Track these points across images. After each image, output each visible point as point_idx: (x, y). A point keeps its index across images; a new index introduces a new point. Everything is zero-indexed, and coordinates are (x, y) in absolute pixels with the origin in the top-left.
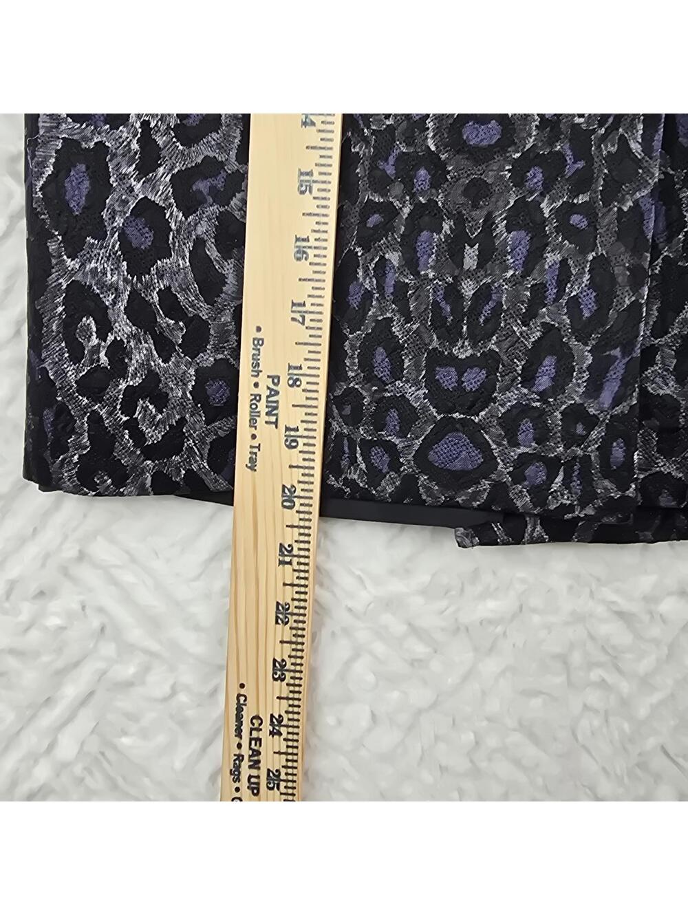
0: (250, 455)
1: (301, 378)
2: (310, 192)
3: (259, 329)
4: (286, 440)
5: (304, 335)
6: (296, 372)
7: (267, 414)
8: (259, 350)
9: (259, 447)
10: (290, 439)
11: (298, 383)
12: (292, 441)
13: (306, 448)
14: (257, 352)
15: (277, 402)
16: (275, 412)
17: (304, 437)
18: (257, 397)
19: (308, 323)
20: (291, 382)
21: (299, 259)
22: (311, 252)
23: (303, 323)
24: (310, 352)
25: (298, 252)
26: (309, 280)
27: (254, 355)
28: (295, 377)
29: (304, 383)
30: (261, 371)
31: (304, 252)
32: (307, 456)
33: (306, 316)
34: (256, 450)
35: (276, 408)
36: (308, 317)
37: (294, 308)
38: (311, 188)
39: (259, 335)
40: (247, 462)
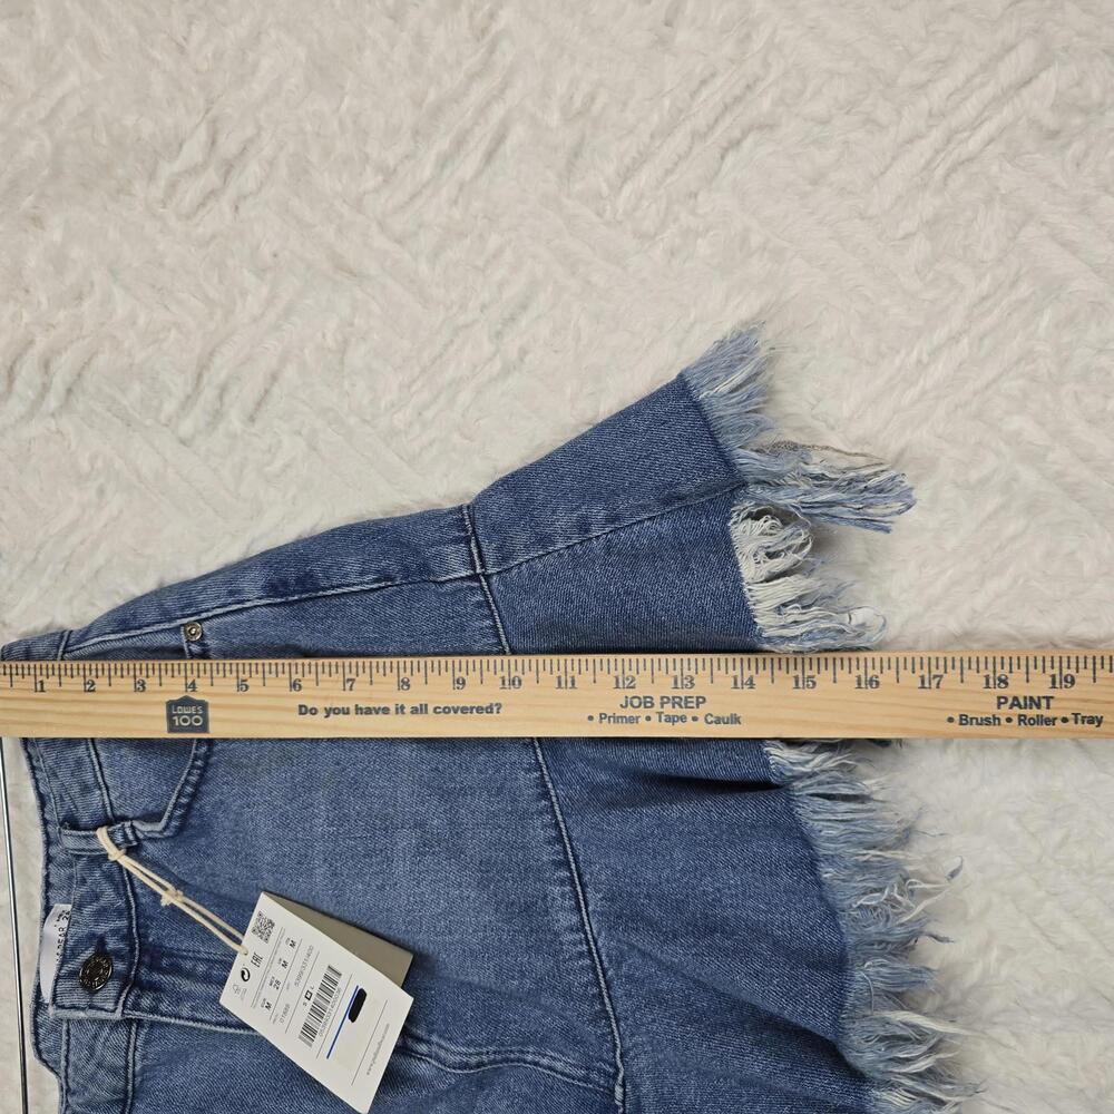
0: (1086, 724)
1: (997, 675)
2: (813, 677)
3: (951, 720)
4: (1066, 687)
5: (954, 675)
6: (991, 681)
7: (1039, 706)
8: (972, 719)
9: (1076, 715)
10: (1064, 683)
11: (1003, 677)
12: (1066, 681)
13: (1073, 665)
14: (974, 721)
15: (1025, 698)
16: (1036, 700)
17: (1061, 670)
18: (1022, 719)
19: (941, 671)
20: (1003, 685)
21: (877, 683)
22: (871, 673)
23: (941, 676)
24: (970, 668)
25: (871, 685)
26: (898, 672)
27: (978, 724)
28: (997, 682)
29: (1002, 672)
30: (994, 716)
31: (871, 680)
32: (1081, 665)
33: (932, 674)
34: (1079, 717)
35: (1031, 698)
36: (934, 672)
37: (927, 685)
38: (809, 677)
39: (957, 718)
40: (1093, 726)
